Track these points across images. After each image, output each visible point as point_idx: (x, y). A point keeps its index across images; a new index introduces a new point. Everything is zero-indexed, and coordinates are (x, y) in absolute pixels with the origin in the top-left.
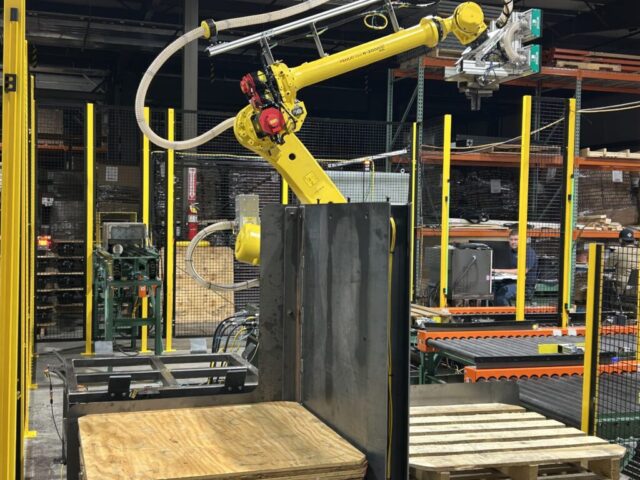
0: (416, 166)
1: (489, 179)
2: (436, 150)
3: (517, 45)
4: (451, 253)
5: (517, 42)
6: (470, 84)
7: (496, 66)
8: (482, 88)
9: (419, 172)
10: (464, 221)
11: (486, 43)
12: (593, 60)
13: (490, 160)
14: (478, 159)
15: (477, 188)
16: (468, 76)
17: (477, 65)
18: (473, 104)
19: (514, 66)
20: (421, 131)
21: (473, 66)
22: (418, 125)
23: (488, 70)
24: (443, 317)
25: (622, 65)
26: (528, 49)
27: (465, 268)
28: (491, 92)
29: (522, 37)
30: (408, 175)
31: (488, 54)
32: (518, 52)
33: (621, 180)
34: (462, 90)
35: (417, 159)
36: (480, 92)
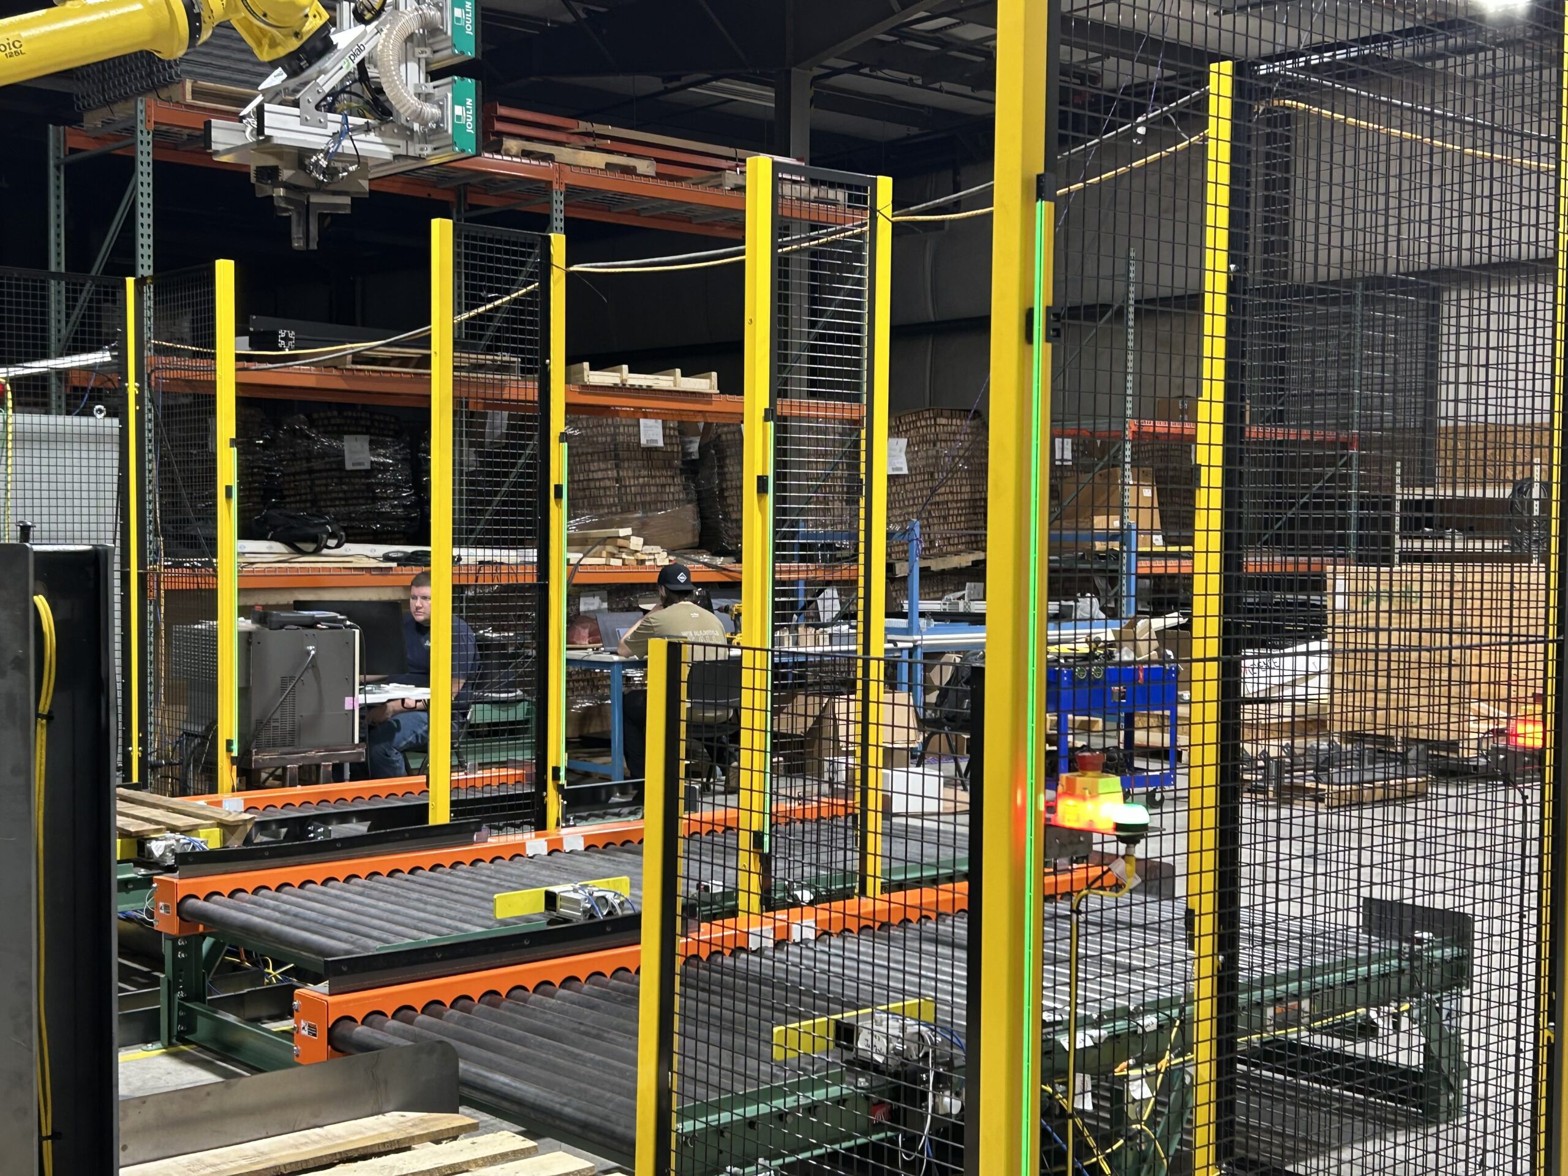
0: (139, 399)
1: (339, 433)
2: (195, 355)
3: (414, 74)
4: (246, 638)
5: (413, 66)
6: (286, 174)
7: (357, 129)
8: (320, 188)
9: (149, 416)
10: (278, 547)
11: (328, 62)
12: (590, 142)
13: (342, 385)
14: (311, 382)
15: (309, 457)
16: (281, 151)
17: (304, 122)
18: (297, 232)
19: (407, 134)
20: (149, 303)
21: (295, 124)
22: (140, 283)
23: (337, 137)
24: (228, 828)
25: (658, 160)
26: (445, 89)
27: (284, 682)
28: (347, 200)
29: (428, 53)
30: (116, 422)
31: (334, 93)
32: (419, 95)
33: (661, 444)
34: (264, 190)
35: (139, 378)
36: (314, 199)
